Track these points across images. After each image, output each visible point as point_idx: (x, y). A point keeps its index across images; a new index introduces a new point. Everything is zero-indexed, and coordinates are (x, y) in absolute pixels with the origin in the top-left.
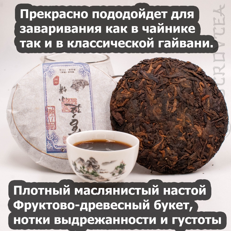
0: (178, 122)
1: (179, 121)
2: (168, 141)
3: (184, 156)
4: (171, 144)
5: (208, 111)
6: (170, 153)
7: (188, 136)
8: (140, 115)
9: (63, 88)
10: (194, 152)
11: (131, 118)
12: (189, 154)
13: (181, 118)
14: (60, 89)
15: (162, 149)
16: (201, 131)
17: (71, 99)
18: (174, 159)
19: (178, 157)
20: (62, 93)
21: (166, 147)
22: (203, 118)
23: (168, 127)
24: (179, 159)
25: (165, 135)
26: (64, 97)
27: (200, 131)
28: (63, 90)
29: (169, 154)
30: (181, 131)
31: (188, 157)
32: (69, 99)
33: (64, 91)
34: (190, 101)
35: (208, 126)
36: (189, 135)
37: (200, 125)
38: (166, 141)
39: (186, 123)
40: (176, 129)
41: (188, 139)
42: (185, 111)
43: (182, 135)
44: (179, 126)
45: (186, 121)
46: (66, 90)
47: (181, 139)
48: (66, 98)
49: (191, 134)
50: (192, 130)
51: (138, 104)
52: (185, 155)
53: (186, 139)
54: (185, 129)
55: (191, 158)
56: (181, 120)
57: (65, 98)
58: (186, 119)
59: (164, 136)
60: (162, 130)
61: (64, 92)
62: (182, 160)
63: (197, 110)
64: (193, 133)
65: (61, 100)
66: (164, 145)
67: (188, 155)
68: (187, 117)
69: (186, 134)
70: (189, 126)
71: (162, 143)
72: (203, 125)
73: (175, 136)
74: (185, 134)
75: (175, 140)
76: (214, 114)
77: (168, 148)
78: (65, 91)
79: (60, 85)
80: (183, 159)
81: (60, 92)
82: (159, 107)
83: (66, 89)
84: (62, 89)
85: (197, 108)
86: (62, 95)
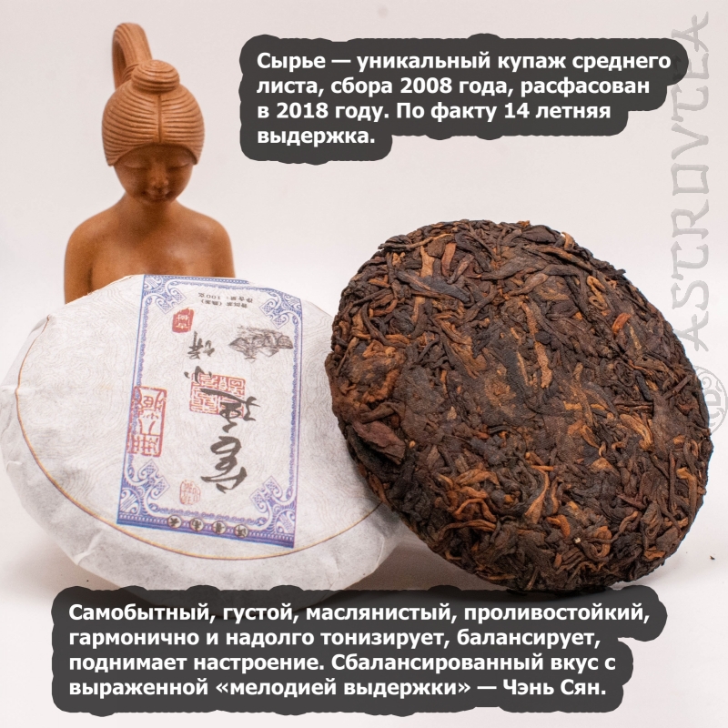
0: (572, 414)
1: (573, 411)
2: (565, 482)
3: (625, 519)
4: (577, 491)
5: (643, 363)
6: (584, 519)
7: (616, 454)
8: (452, 414)
9: (203, 344)
11: (425, 430)
13: (574, 402)
14: (192, 345)
15: (555, 511)
16: (645, 429)
17: (227, 378)
18: (602, 536)
19: (609, 528)
20: (198, 357)
21: (564, 504)
22: (636, 388)
23: (548, 436)
24: (616, 532)
25: (548, 464)
26: (202, 368)
27: (644, 431)
28: (201, 350)
29: (579, 522)
30: (590, 442)
31: (637, 520)
32: (219, 377)
33: (205, 352)
34: (582, 342)
35: (658, 409)
36: (618, 449)
37: (636, 411)
38: (559, 483)
39: (595, 412)
40: (574, 439)
41: (620, 464)
42: (578, 377)
43: (597, 452)
44: (579, 428)
45: (593, 406)
46: (213, 350)
47: (600, 466)
48: (210, 374)
49: (623, 444)
50: (621, 430)
51: (431, 380)
52: (628, 518)
53: (614, 463)
54: (599, 432)
55: (648, 522)
56: (577, 407)
57: (206, 372)
58: (591, 400)
60: (531, 450)
61: (203, 356)
62: (623, 535)
63: (611, 366)
64: (625, 440)
65: (190, 375)
66: (557, 497)
67: (635, 514)
68: (590, 392)
69: (607, 447)
70: (606, 421)
71: (549, 492)
73: (579, 461)
74: (603, 448)
76: (662, 368)
78: (210, 352)
79: (196, 334)
80: (626, 530)
81: (189, 353)
82: (500, 378)
83: (212, 347)
84: (200, 346)
85: (610, 360)
86: (196, 362)
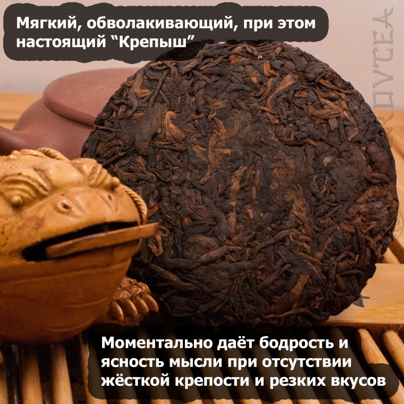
10: (187, 73)
12: (199, 70)
59: (266, 108)
72: (160, 139)
75: (238, 100)
77: (254, 80)
